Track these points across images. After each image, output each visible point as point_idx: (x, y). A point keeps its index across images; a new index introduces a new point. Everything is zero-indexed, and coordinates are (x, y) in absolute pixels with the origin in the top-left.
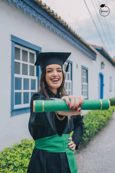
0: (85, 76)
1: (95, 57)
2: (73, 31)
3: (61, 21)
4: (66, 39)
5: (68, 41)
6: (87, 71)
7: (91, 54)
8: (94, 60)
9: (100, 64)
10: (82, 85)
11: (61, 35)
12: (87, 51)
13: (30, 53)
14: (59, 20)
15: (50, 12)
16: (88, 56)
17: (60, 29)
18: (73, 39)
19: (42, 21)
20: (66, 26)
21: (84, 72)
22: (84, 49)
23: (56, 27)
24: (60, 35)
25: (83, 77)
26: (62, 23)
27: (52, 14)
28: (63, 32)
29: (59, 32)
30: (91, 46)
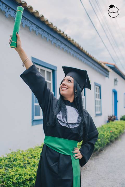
0: (98, 92)
1: (108, 75)
2: (85, 51)
3: (74, 43)
4: (79, 58)
5: (81, 60)
6: (100, 87)
7: (103, 71)
8: (107, 77)
9: (113, 80)
10: (95, 101)
11: (75, 55)
12: (99, 68)
13: (47, 72)
14: (72, 42)
15: (64, 36)
16: (101, 73)
17: (73, 50)
18: (85, 58)
19: (57, 44)
20: (79, 47)
21: (97, 88)
22: (96, 66)
23: (70, 48)
24: (73, 55)
25: (96, 93)
26: (75, 44)
27: (66, 37)
28: (76, 52)
29: (72, 52)
30: (103, 64)
